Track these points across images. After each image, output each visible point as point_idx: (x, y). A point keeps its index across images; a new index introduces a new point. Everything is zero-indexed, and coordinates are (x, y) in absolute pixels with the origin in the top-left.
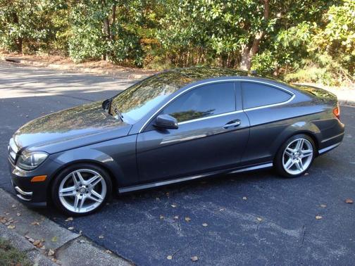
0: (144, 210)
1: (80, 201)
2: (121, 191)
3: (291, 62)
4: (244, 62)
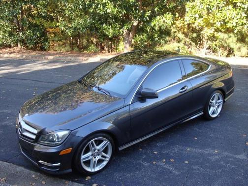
0: (138, 160)
1: (95, 162)
2: (120, 149)
3: (159, 39)
4: (126, 42)
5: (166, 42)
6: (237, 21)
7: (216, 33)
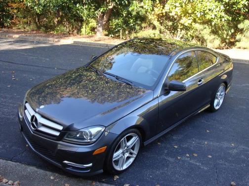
1: (124, 160)
2: (145, 144)
3: (134, 25)
4: (100, 25)
5: (141, 28)
6: (216, 13)
7: (193, 24)
